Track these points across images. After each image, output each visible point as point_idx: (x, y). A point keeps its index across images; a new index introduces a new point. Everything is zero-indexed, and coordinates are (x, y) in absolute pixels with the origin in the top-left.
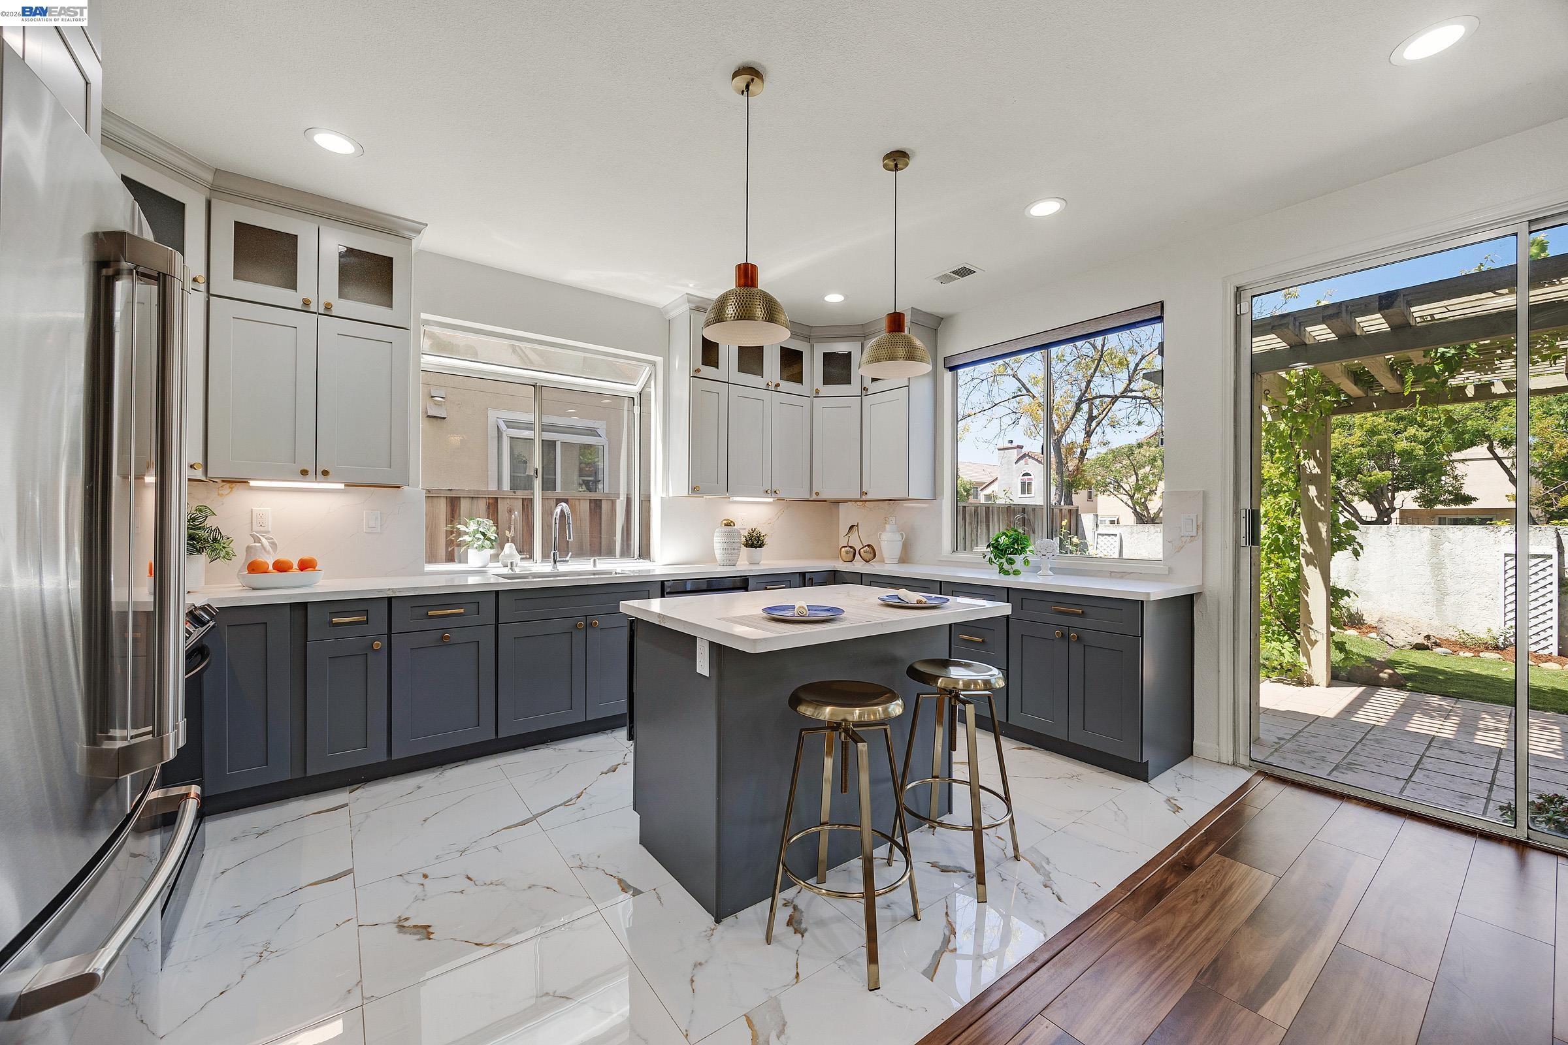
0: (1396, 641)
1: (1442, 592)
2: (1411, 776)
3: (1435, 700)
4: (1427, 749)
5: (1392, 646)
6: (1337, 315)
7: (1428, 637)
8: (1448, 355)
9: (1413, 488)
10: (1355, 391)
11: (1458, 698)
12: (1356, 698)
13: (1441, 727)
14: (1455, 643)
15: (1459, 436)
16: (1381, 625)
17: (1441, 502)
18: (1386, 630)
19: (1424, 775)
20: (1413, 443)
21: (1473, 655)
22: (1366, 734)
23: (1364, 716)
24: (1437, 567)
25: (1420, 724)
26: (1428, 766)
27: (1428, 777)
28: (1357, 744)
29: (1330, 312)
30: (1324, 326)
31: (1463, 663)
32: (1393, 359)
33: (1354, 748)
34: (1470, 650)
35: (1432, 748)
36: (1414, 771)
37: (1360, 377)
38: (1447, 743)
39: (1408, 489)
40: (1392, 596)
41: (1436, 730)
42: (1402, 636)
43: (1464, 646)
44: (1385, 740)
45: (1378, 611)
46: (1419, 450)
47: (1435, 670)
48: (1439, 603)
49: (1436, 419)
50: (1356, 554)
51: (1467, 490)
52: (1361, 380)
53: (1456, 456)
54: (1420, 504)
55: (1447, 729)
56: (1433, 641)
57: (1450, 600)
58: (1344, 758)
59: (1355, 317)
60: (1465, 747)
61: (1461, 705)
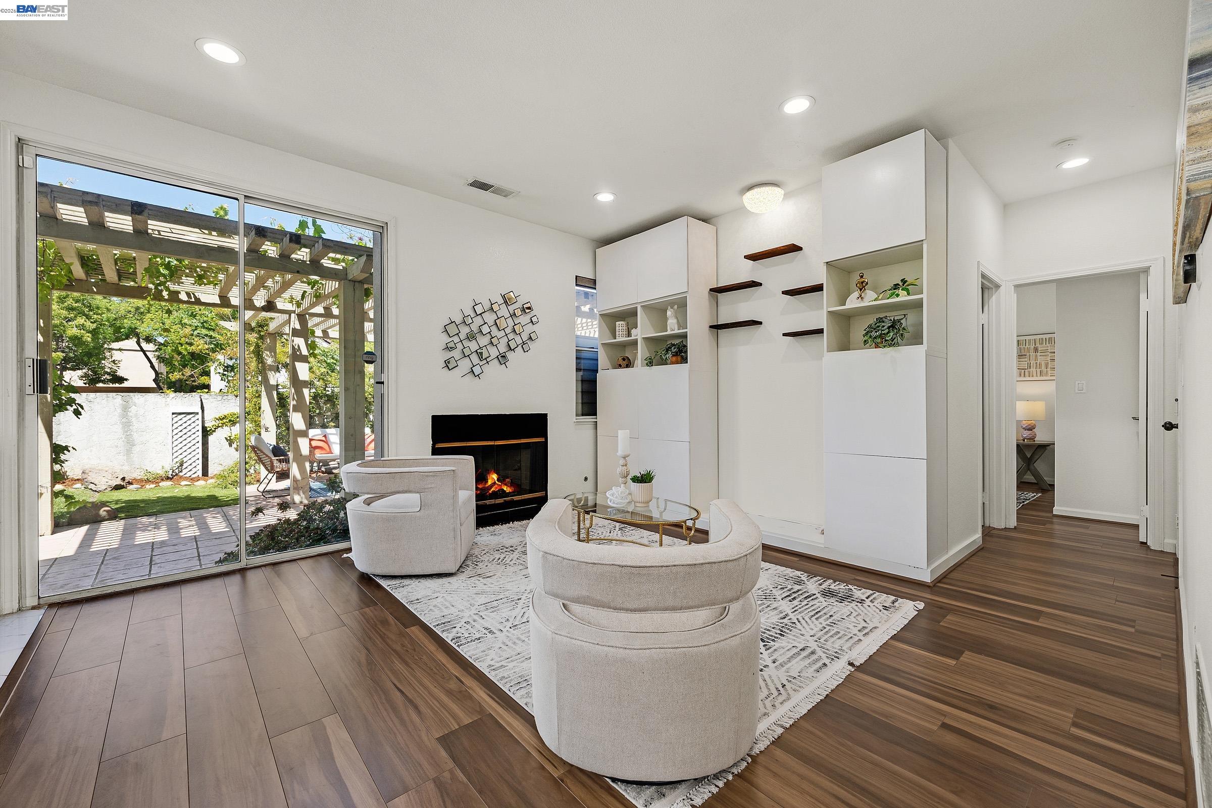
0: (99, 486)
1: (130, 444)
2: (150, 571)
3: (145, 520)
4: (152, 551)
5: (96, 491)
6: (96, 204)
7: (123, 479)
8: (172, 264)
9: (79, 369)
10: (78, 272)
11: (156, 515)
12: (85, 535)
13: (154, 535)
14: (141, 480)
15: (117, 330)
16: (85, 476)
17: (103, 382)
18: (90, 479)
19: (158, 567)
20: (82, 331)
21: (155, 486)
22: (104, 557)
23: (98, 545)
24: (127, 425)
25: (142, 538)
26: (158, 561)
27: (161, 567)
28: (100, 566)
29: (90, 198)
30: (82, 209)
31: (150, 493)
32: (118, 255)
33: (99, 569)
34: (153, 483)
35: (155, 550)
36: (151, 567)
37: (89, 263)
38: (163, 543)
39: (73, 369)
40: (91, 451)
41: (152, 538)
42: (103, 481)
43: (148, 481)
44: (121, 556)
45: (79, 466)
46: (88, 338)
47: (135, 501)
48: (129, 452)
49: (99, 314)
50: (77, 413)
51: (120, 373)
52: (88, 266)
53: (115, 345)
54: (85, 382)
55: (162, 535)
56: (127, 481)
57: (136, 449)
58: (95, 579)
59: (105, 211)
60: (175, 542)
61: (162, 519)
